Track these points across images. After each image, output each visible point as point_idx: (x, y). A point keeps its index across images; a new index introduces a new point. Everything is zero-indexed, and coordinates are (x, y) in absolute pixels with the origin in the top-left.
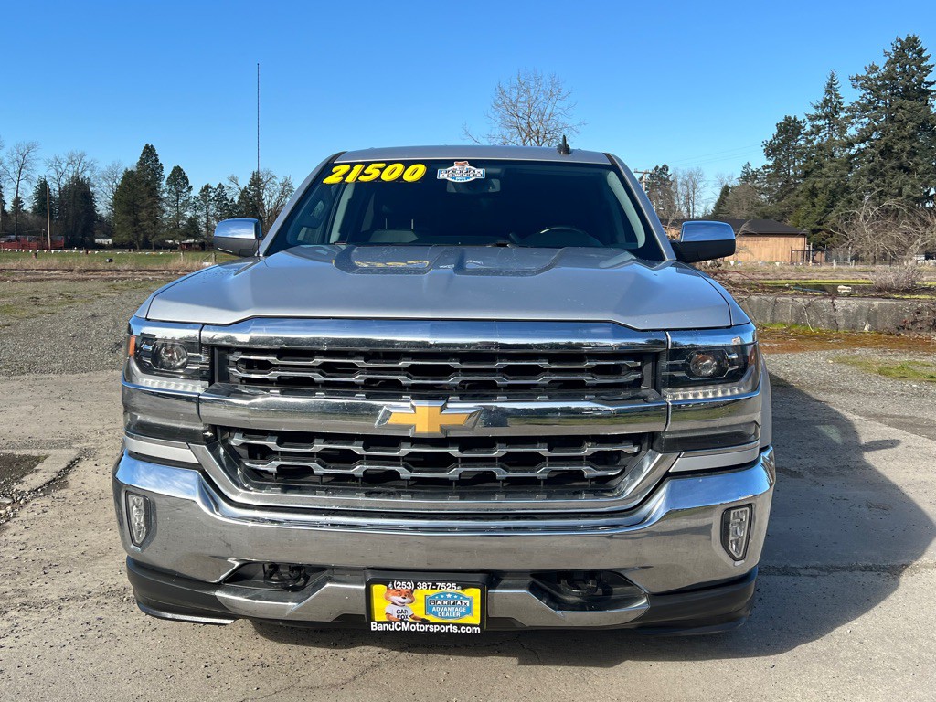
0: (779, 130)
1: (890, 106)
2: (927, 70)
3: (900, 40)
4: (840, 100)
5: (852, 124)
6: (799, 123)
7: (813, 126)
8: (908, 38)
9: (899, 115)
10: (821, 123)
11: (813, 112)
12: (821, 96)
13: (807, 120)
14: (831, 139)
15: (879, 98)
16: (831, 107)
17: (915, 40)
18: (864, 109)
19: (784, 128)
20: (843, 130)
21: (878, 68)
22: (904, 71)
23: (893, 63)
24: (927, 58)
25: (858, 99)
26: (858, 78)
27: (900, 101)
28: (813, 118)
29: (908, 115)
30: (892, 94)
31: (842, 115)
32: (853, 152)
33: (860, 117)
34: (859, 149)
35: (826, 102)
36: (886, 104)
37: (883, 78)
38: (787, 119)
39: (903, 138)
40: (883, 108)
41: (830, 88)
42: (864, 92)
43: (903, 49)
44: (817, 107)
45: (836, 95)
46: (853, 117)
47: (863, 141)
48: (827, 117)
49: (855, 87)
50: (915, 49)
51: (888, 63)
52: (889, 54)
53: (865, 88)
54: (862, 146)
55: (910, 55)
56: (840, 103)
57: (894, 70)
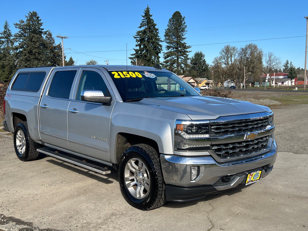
1: (30, 36)
2: (41, 24)
3: (31, 13)
4: (10, 32)
5: (17, 41)
8: (33, 12)
9: (33, 40)
10: (3, 40)
14: (8, 46)
15: (25, 32)
16: (7, 34)
17: (36, 13)
18: (20, 36)
20: (12, 43)
21: (24, 21)
22: (33, 24)
23: (29, 20)
24: (40, 20)
25: (18, 32)
26: (17, 24)
27: (33, 35)
29: (37, 40)
30: (30, 32)
31: (12, 38)
32: (18, 51)
33: (19, 39)
34: (20, 51)
35: (5, 32)
36: (28, 35)
37: (26, 25)
39: (35, 48)
40: (27, 37)
41: (6, 27)
42: (20, 30)
43: (32, 16)
45: (8, 30)
46: (17, 39)
47: (21, 48)
48: (6, 38)
49: (16, 28)
50: (36, 16)
51: (27, 20)
52: (27, 17)
53: (21, 29)
54: (21, 50)
55: (35, 18)
56: (10, 33)
57: (30, 23)
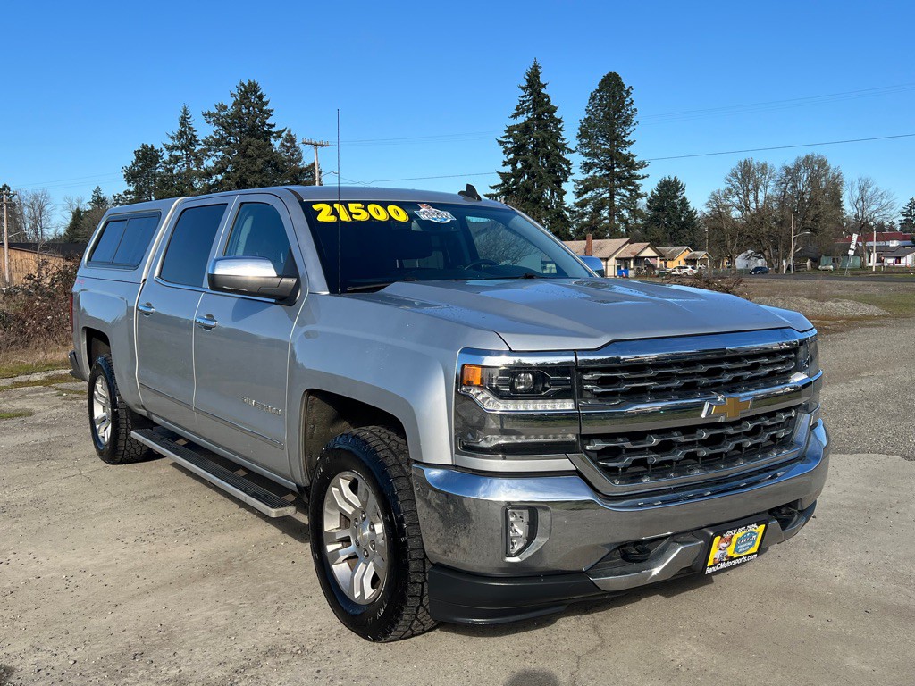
0: (138, 158)
1: (241, 143)
2: (268, 113)
3: (243, 85)
4: (194, 133)
5: (209, 157)
6: (156, 151)
7: (171, 156)
8: (250, 84)
9: (249, 152)
10: (178, 153)
11: (170, 142)
12: (176, 128)
13: (164, 150)
14: (189, 169)
15: (230, 134)
16: (186, 138)
17: (256, 86)
18: (218, 143)
19: (143, 155)
20: (199, 162)
21: (226, 107)
22: (249, 113)
23: (239, 104)
24: (266, 103)
25: (213, 134)
26: (210, 115)
27: (248, 139)
28: (170, 148)
29: (257, 152)
30: (241, 132)
31: (198, 148)
32: (211, 182)
33: (215, 151)
34: (217, 180)
35: (182, 134)
36: (237, 141)
37: (233, 117)
38: (144, 146)
39: (254, 172)
40: (235, 144)
41: (184, 121)
42: (216, 128)
43: (246, 92)
44: (173, 138)
45: (190, 128)
46: (209, 150)
47: (220, 173)
48: (183, 148)
49: (209, 122)
50: (256, 93)
51: (234, 104)
52: (235, 96)
53: (219, 125)
54: (220, 177)
55: (253, 99)
56: (194, 136)
57: (241, 110)
